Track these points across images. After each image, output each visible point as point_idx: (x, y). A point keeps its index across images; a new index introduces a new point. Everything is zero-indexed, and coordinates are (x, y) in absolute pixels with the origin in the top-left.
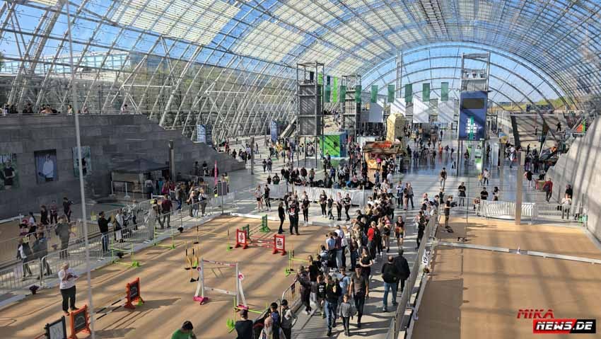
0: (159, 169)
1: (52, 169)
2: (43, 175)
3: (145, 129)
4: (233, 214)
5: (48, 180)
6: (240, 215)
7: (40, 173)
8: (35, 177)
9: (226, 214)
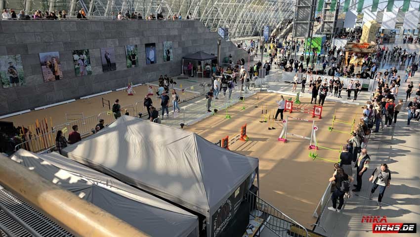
0: (210, 59)
1: (154, 56)
3: (200, 31)
4: (269, 91)
5: (152, 62)
6: (274, 91)
7: (148, 58)
8: (145, 60)
9: (263, 90)
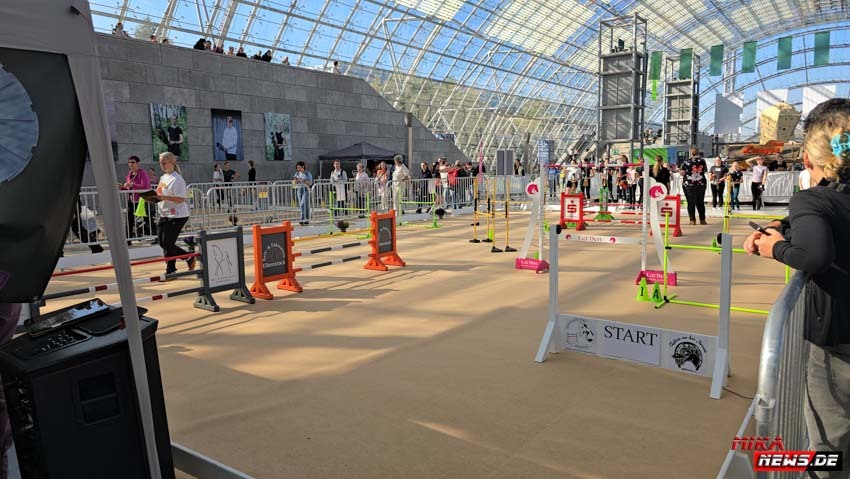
1: (235, 142)
2: (222, 148)
5: (231, 157)
7: (218, 144)
8: (211, 148)
